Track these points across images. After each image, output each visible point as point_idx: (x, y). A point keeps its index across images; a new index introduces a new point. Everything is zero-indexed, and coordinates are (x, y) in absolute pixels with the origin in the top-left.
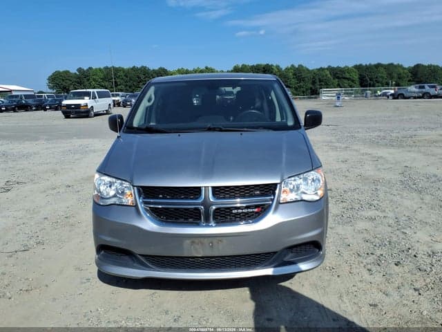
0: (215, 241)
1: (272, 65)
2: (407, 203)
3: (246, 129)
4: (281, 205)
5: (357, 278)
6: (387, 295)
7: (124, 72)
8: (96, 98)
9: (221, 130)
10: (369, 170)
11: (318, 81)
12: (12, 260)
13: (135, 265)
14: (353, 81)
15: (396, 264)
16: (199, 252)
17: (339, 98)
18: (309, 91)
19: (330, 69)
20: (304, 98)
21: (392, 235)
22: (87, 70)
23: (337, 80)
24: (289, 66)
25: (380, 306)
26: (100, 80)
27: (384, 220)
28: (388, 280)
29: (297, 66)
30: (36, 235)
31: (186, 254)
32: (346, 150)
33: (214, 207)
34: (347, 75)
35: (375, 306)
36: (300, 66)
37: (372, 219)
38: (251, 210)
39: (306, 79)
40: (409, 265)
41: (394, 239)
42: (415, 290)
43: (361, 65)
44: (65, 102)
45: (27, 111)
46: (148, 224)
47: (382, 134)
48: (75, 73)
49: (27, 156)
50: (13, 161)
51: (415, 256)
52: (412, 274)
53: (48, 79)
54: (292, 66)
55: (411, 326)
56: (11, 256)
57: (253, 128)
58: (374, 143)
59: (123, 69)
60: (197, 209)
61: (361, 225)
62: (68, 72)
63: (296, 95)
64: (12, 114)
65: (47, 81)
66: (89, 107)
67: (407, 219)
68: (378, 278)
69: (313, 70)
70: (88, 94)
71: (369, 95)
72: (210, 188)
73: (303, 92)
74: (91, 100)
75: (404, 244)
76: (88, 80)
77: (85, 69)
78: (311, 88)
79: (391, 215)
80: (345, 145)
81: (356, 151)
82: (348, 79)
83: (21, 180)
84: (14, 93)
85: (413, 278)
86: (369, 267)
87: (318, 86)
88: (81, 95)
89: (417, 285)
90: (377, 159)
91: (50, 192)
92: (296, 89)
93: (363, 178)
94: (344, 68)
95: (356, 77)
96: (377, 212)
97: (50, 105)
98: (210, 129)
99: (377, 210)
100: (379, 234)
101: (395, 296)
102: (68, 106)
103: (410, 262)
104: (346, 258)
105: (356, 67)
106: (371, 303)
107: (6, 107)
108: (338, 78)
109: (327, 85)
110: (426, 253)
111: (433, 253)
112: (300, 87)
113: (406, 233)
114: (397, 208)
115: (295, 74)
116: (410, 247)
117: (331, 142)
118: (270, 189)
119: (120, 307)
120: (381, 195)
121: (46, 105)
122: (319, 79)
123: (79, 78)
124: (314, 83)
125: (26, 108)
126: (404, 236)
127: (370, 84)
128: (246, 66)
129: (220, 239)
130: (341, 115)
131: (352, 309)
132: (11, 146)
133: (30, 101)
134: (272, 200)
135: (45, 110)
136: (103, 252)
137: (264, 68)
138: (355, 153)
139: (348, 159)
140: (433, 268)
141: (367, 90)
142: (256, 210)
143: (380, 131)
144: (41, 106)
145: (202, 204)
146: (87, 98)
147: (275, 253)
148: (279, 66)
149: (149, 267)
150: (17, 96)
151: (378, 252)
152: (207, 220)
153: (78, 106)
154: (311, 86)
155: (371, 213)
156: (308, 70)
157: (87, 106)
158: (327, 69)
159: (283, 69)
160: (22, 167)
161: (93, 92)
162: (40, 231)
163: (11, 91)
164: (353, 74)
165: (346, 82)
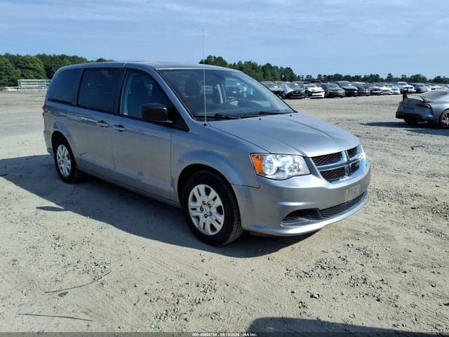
0: (356, 187)
14: (39, 72)
16: (350, 197)
19: (9, 57)
23: (20, 70)
31: (345, 201)
34: (31, 65)
43: (44, 55)
72: (346, 151)
82: (34, 70)
94: (26, 57)
95: (41, 68)
108: (21, 68)
109: (9, 75)
158: (5, 57)
164: (38, 64)
165: (31, 73)
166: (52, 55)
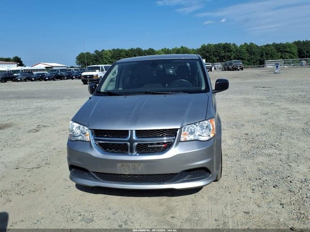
0: (136, 165)
1: (230, 44)
2: (301, 144)
3: (170, 93)
4: (180, 143)
5: (242, 195)
6: (259, 207)
7: (125, 52)
8: (103, 71)
9: (154, 94)
10: (282, 121)
11: (265, 54)
12: (29, 173)
13: (91, 178)
14: (293, 54)
15: (274, 187)
16: (127, 171)
17: (277, 66)
18: (258, 62)
19: (275, 45)
20: (254, 67)
21: (280, 167)
22: (101, 51)
23: (280, 53)
24: (243, 44)
25: (251, 213)
26: (109, 58)
27: (279, 156)
28: (263, 197)
29: (249, 44)
30: (47, 158)
31: (118, 172)
32: (271, 106)
33: (136, 144)
34: (288, 50)
35: (248, 213)
36: (251, 44)
37: (269, 155)
38: (160, 146)
39: (256, 53)
40: (284, 187)
41: (281, 169)
42: (281, 204)
43: (299, 41)
44: (84, 74)
45: (61, 80)
46: (96, 153)
47: (304, 93)
48: (93, 54)
49: (54, 109)
50: (45, 112)
51: (291, 182)
52: (283, 194)
53: (77, 58)
54: (246, 44)
55: (268, 228)
56: (29, 171)
57: (175, 92)
58: (295, 100)
59: (124, 50)
60: (125, 144)
61: (260, 159)
62: (89, 53)
63: (249, 65)
64: (52, 82)
65: (76, 60)
66: (99, 77)
67: (296, 156)
68: (257, 195)
69: (261, 47)
70: (98, 68)
71: (303, 64)
72: (134, 131)
73: (254, 62)
74: (100, 72)
75: (286, 173)
76: (102, 58)
77: (100, 51)
78: (260, 60)
79: (285, 153)
80: (271, 102)
81: (278, 106)
82: (290, 52)
83: (46, 125)
84: (54, 68)
85: (283, 196)
86: (254, 187)
87: (265, 58)
88: (94, 69)
89: (283, 201)
90: (291, 112)
91: (62, 132)
92: (249, 61)
93: (275, 126)
94: (286, 44)
95: (295, 50)
96: (275, 150)
97: (75, 76)
98: (147, 93)
99: (276, 149)
100: (270, 166)
101: (265, 208)
102: (86, 76)
103: (286, 186)
104: (240, 181)
105: (295, 43)
106: (245, 211)
107: (48, 77)
108: (281, 51)
109: (272, 57)
110: (300, 180)
111: (306, 180)
112: (251, 59)
113: (291, 166)
114: (292, 148)
115: (247, 50)
116: (290, 175)
117: (262, 100)
118: (173, 133)
119: (83, 204)
120: (283, 139)
121: (73, 76)
122: (266, 53)
123: (96, 57)
124: (262, 56)
125: (60, 77)
126: (289, 168)
127: (306, 55)
128: (210, 45)
129: (139, 163)
130: (277, 80)
131: (231, 214)
132: (46, 103)
133: (63, 73)
134: (174, 139)
135: (73, 79)
136: (73, 170)
137: (224, 46)
138: (276, 108)
139: (269, 112)
140: (300, 190)
141: (302, 60)
142: (163, 146)
143: (303, 91)
144: (70, 76)
145: (128, 141)
146: (97, 71)
147: (176, 174)
148: (235, 44)
149: (98, 180)
150: (55, 70)
151: (264, 178)
152: (132, 151)
153: (92, 76)
154: (260, 58)
155: (270, 151)
156: (257, 46)
157: (97, 76)
158: (272, 45)
159: (239, 46)
160: (49, 116)
161: (102, 67)
162: (49, 156)
163: (52, 67)
164: (293, 48)
165: (287, 55)
166: (305, 41)
